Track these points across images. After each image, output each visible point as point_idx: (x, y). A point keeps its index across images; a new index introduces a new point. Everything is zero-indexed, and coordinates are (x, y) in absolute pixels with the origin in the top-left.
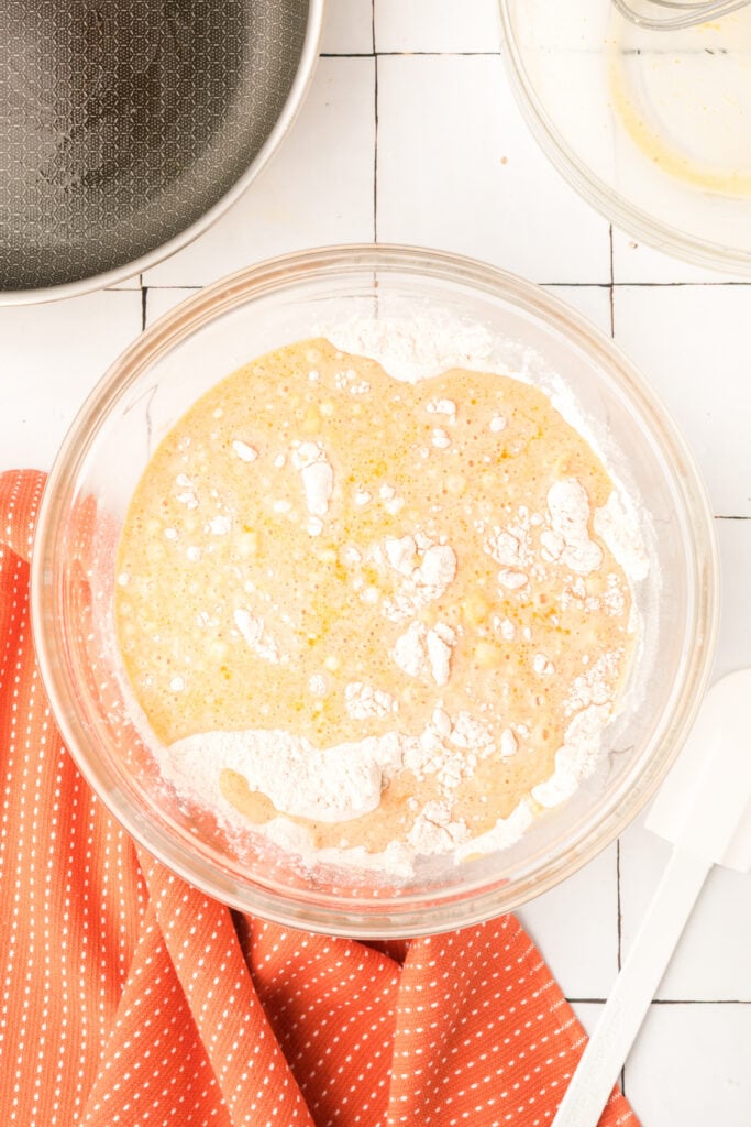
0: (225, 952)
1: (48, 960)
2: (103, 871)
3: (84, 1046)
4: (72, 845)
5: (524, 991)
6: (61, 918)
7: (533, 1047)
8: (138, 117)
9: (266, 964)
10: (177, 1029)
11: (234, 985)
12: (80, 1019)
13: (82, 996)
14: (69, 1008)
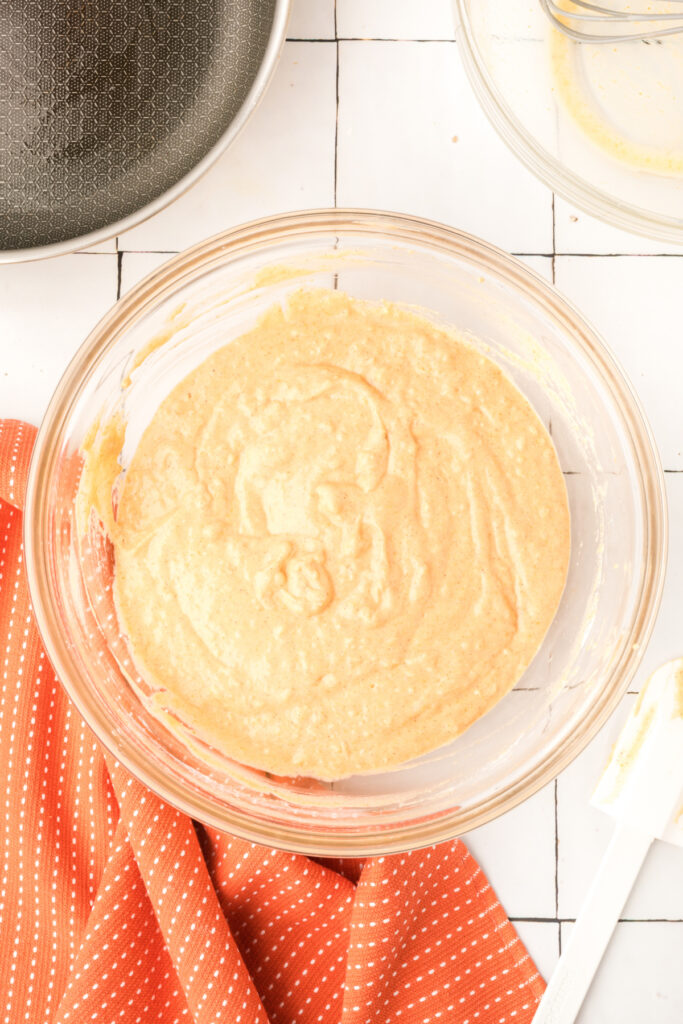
0: (193, 869)
1: (21, 878)
2: (75, 794)
3: (54, 959)
4: (46, 770)
5: (470, 911)
6: (35, 838)
7: (478, 964)
8: (117, 94)
9: (230, 881)
10: (142, 942)
11: (201, 899)
12: (51, 934)
13: (54, 912)
14: (40, 923)
